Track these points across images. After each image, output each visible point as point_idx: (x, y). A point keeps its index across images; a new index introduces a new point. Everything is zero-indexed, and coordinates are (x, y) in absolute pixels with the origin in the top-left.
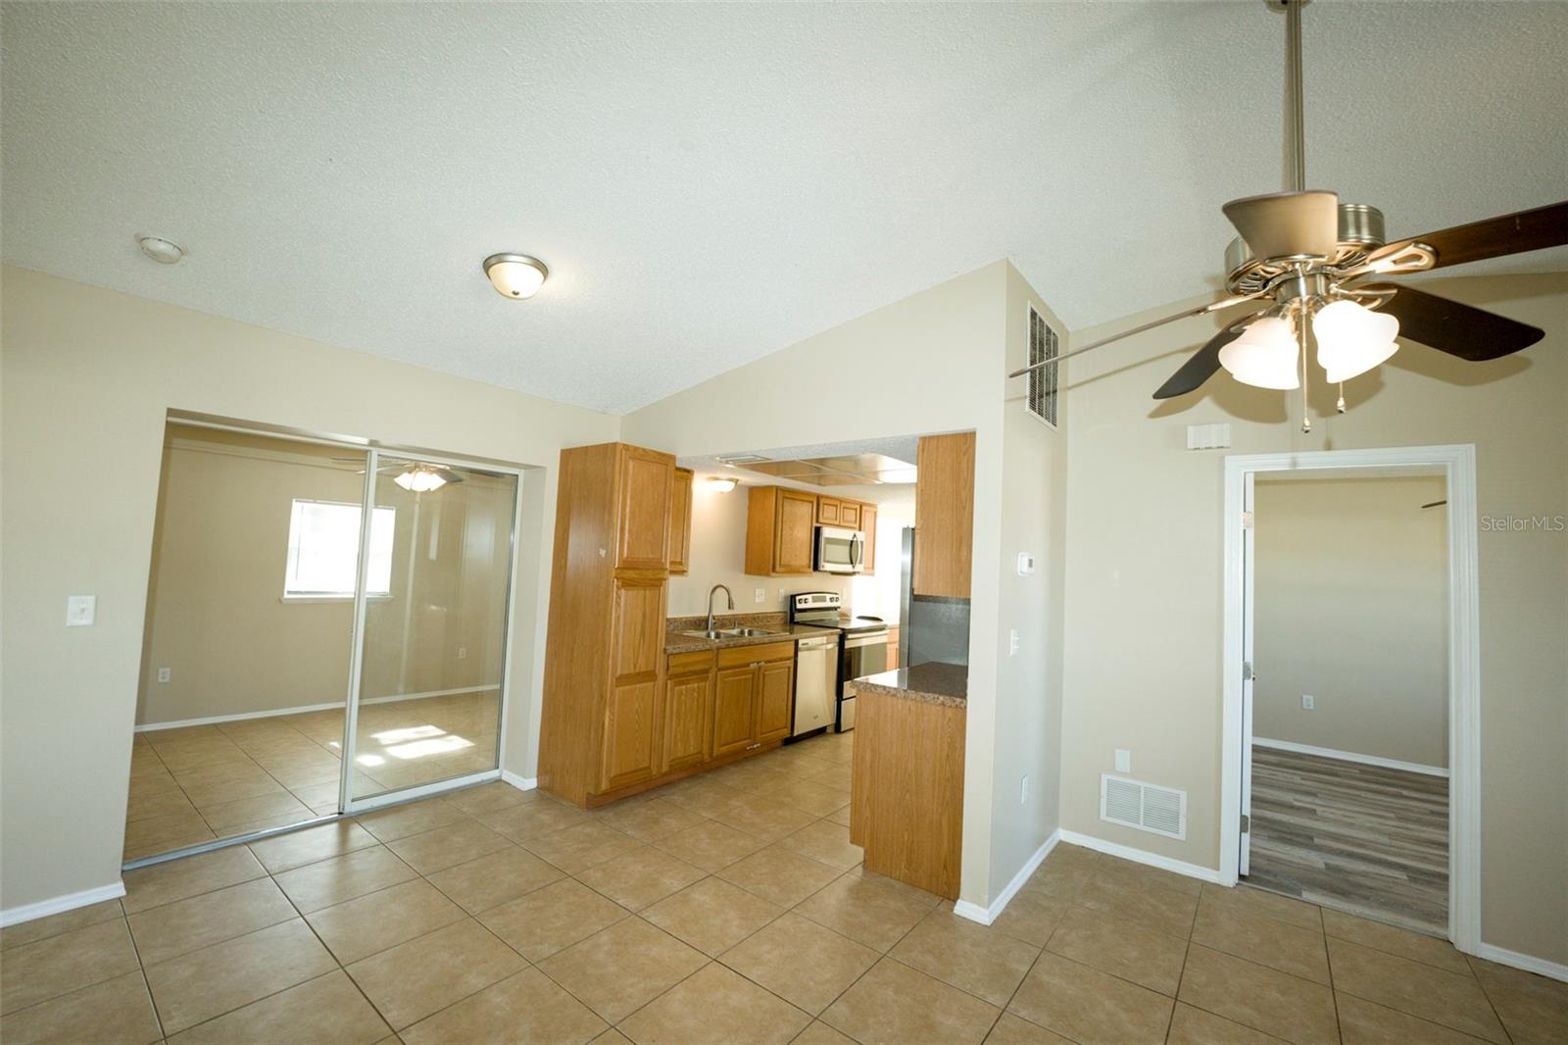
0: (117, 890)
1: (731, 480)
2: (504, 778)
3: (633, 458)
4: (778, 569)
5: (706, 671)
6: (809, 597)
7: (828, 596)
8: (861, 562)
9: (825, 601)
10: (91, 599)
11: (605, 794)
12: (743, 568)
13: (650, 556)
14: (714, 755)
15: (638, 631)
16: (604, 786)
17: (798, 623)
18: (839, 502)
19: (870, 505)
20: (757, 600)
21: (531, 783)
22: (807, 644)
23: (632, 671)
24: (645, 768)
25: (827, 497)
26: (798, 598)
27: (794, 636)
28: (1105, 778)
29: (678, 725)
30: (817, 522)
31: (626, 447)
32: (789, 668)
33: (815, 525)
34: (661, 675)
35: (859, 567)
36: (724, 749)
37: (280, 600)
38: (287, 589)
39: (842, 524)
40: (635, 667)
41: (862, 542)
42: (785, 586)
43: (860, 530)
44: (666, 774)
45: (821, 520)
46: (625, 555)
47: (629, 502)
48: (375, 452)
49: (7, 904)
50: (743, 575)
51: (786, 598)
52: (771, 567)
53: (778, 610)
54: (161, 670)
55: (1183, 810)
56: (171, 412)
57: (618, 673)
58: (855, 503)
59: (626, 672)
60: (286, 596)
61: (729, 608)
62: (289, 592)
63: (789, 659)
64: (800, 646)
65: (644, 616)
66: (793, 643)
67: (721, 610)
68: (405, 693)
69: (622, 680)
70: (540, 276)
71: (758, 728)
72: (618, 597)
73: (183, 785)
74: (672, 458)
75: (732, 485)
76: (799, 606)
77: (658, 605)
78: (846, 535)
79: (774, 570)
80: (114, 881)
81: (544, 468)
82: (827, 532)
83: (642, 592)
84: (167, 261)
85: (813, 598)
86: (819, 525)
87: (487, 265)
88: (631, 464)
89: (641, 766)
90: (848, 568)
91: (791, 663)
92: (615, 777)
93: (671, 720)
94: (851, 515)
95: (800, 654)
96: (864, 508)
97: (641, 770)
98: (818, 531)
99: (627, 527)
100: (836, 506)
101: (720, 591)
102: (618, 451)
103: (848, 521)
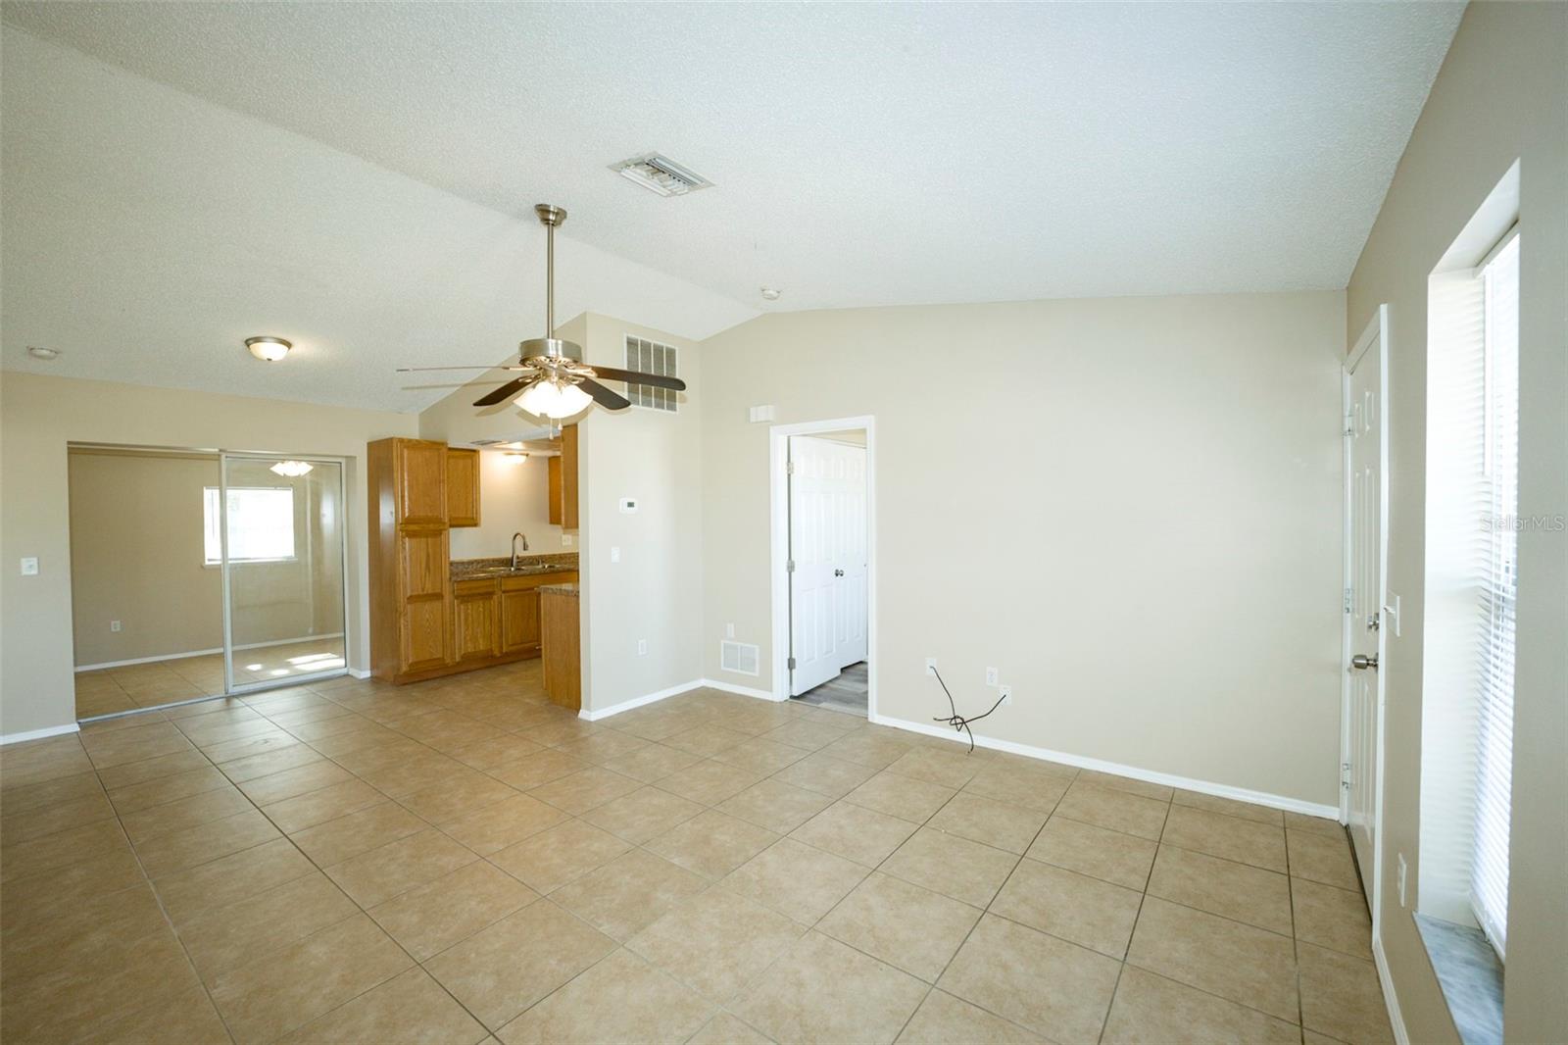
0: (76, 728)
1: (523, 454)
2: (350, 673)
3: (408, 447)
10: (35, 559)
11: (406, 674)
12: (548, 519)
13: (430, 514)
14: (504, 651)
15: (424, 566)
16: (404, 668)
20: (564, 544)
21: (366, 674)
23: (421, 593)
24: (438, 659)
28: (722, 642)
29: (467, 630)
31: (401, 441)
34: (448, 597)
36: (511, 648)
37: (202, 567)
38: (206, 558)
40: (423, 590)
44: (458, 663)
46: (407, 515)
47: (406, 477)
48: (223, 456)
49: (4, 733)
50: (547, 525)
54: (113, 623)
55: (757, 658)
56: (69, 443)
57: (409, 595)
59: (415, 593)
60: (207, 563)
61: (524, 549)
62: (209, 560)
65: (428, 555)
68: (314, 634)
69: (411, 599)
70: (285, 348)
72: (404, 543)
73: (129, 692)
74: (443, 444)
75: (524, 457)
77: (442, 549)
80: (73, 723)
81: (355, 457)
83: (423, 540)
84: (49, 358)
87: (248, 343)
88: (406, 452)
89: (435, 657)
92: (412, 664)
93: (460, 626)
97: (435, 659)
99: (406, 494)
102: (395, 445)
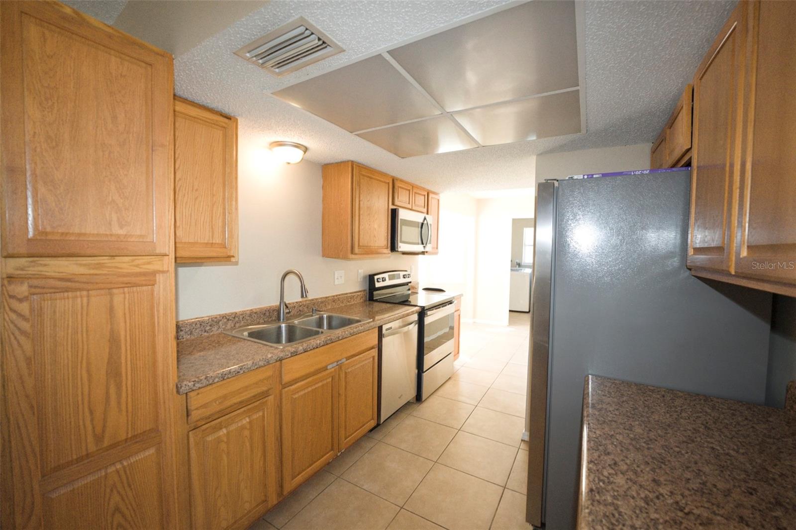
1: (297, 146)
4: (356, 250)
5: (265, 394)
6: (386, 275)
7: (402, 274)
8: (430, 243)
9: (399, 278)
12: (321, 250)
17: (376, 301)
18: (412, 188)
19: (434, 193)
20: (337, 282)
22: (391, 328)
25: (402, 181)
26: (376, 277)
27: (378, 323)
30: (393, 204)
32: (373, 357)
33: (392, 207)
35: (429, 248)
39: (413, 208)
41: (431, 225)
42: (363, 267)
43: (427, 214)
45: (397, 203)
50: (321, 258)
51: (365, 278)
52: (349, 248)
53: (358, 290)
58: (424, 189)
61: (302, 296)
63: (372, 348)
64: (384, 331)
66: (376, 330)
67: (293, 296)
71: (342, 432)
75: (300, 153)
76: (378, 285)
78: (418, 218)
79: (352, 252)
82: (403, 214)
85: (389, 275)
86: (394, 207)
90: (420, 248)
91: (375, 352)
94: (421, 200)
95: (384, 340)
96: (431, 196)
98: (394, 213)
100: (409, 190)
101: (291, 277)
103: (418, 206)
